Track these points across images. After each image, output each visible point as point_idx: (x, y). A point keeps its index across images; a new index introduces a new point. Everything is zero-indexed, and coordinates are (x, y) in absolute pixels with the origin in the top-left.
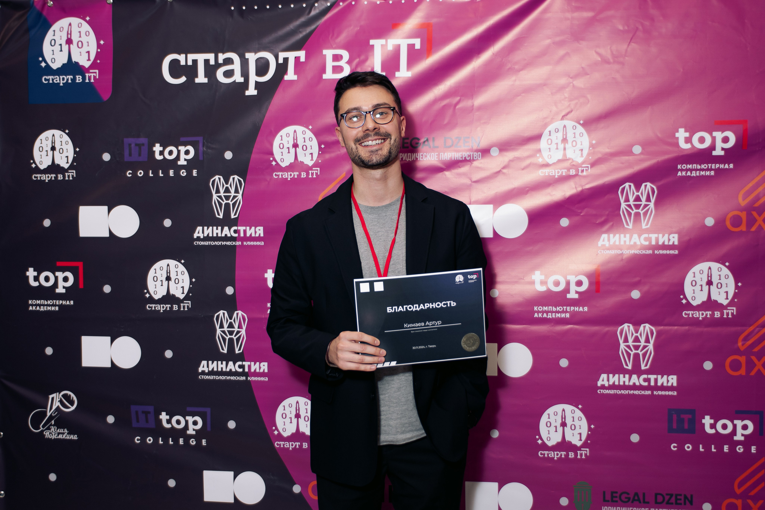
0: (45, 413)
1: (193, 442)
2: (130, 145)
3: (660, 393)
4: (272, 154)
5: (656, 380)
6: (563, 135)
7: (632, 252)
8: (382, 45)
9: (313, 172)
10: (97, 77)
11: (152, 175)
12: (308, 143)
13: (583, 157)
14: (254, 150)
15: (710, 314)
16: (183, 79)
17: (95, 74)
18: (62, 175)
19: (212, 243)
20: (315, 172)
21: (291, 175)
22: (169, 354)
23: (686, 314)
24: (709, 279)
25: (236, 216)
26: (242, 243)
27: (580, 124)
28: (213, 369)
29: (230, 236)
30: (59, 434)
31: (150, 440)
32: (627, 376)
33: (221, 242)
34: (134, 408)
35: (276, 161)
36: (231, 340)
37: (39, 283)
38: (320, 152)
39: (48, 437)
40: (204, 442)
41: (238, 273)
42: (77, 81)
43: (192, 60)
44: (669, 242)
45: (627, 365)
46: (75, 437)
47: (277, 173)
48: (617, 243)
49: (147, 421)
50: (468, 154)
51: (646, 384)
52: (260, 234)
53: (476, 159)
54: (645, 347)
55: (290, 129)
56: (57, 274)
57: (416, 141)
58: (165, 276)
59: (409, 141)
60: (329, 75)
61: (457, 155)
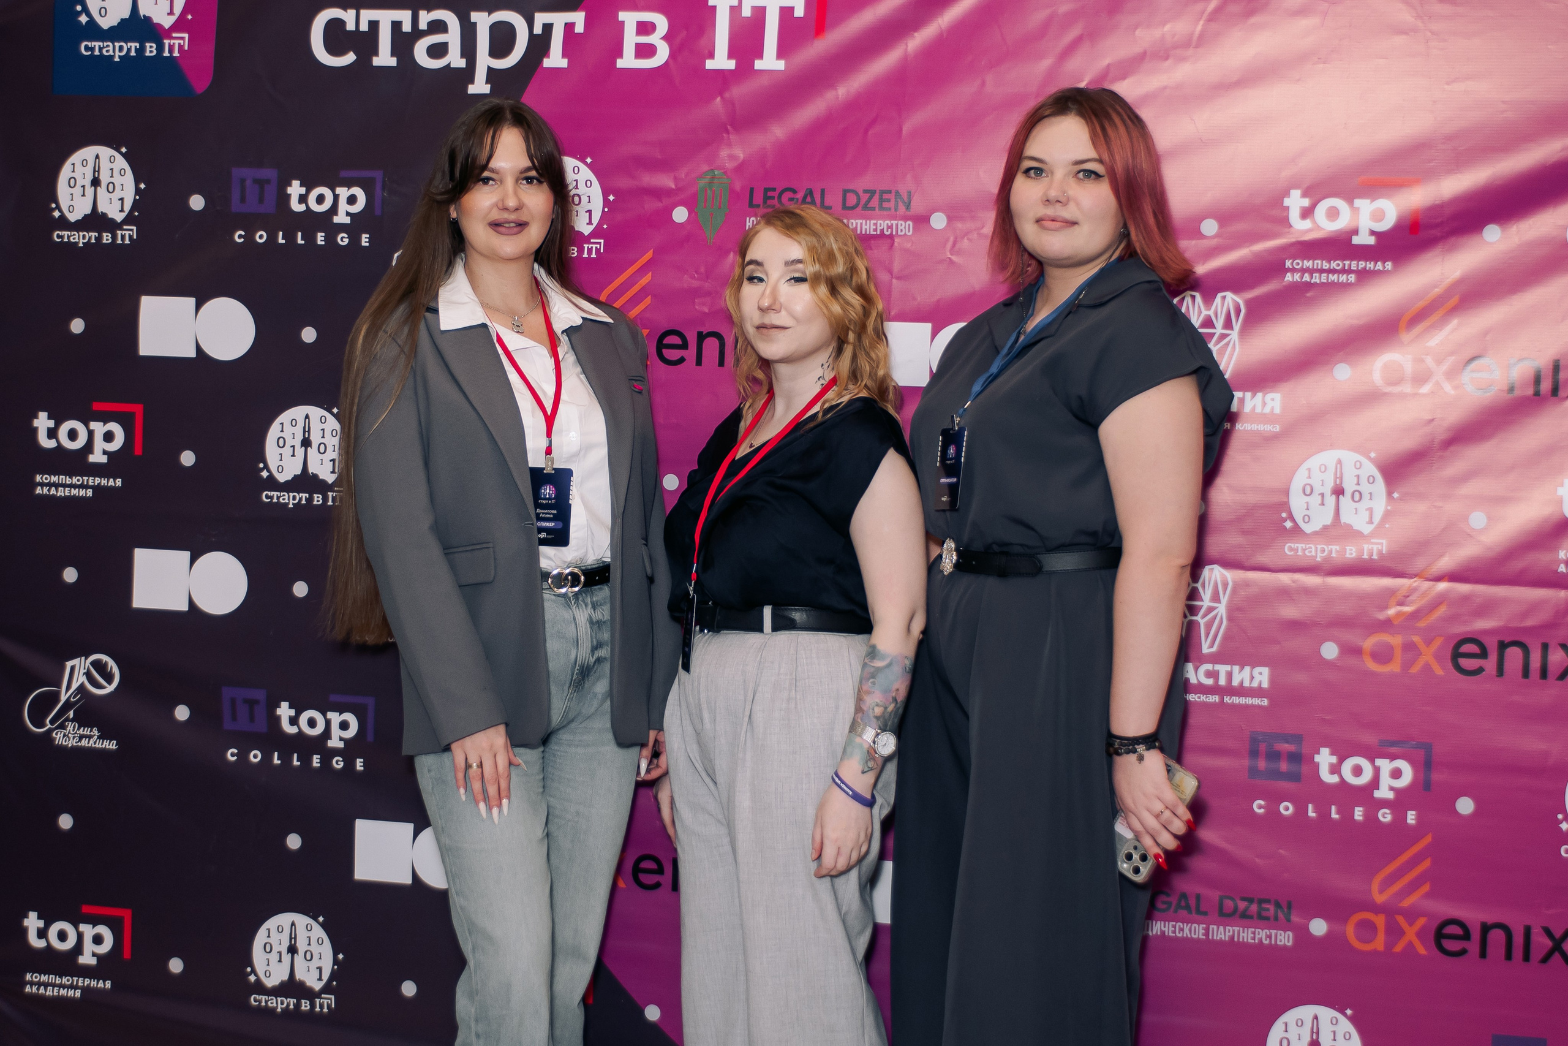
0: (56, 697)
1: (338, 763)
2: (243, 181)
3: (1235, 700)
5: (1229, 675)
9: (592, 247)
10: (186, 48)
11: (284, 242)
12: (583, 191)
15: (1337, 551)
16: (350, 58)
17: (182, 42)
18: (110, 235)
20: (594, 246)
22: (300, 589)
24: (1338, 482)
30: (81, 737)
31: (255, 757)
34: (227, 693)
37: (58, 441)
38: (606, 209)
39: (60, 743)
40: (359, 765)
42: (148, 54)
44: (1264, 408)
46: (112, 745)
49: (252, 719)
50: (888, 224)
51: (1209, 682)
53: (903, 233)
54: (1210, 610)
56: (93, 425)
57: (789, 195)
58: (299, 437)
59: (775, 194)
60: (628, 61)
61: (866, 225)
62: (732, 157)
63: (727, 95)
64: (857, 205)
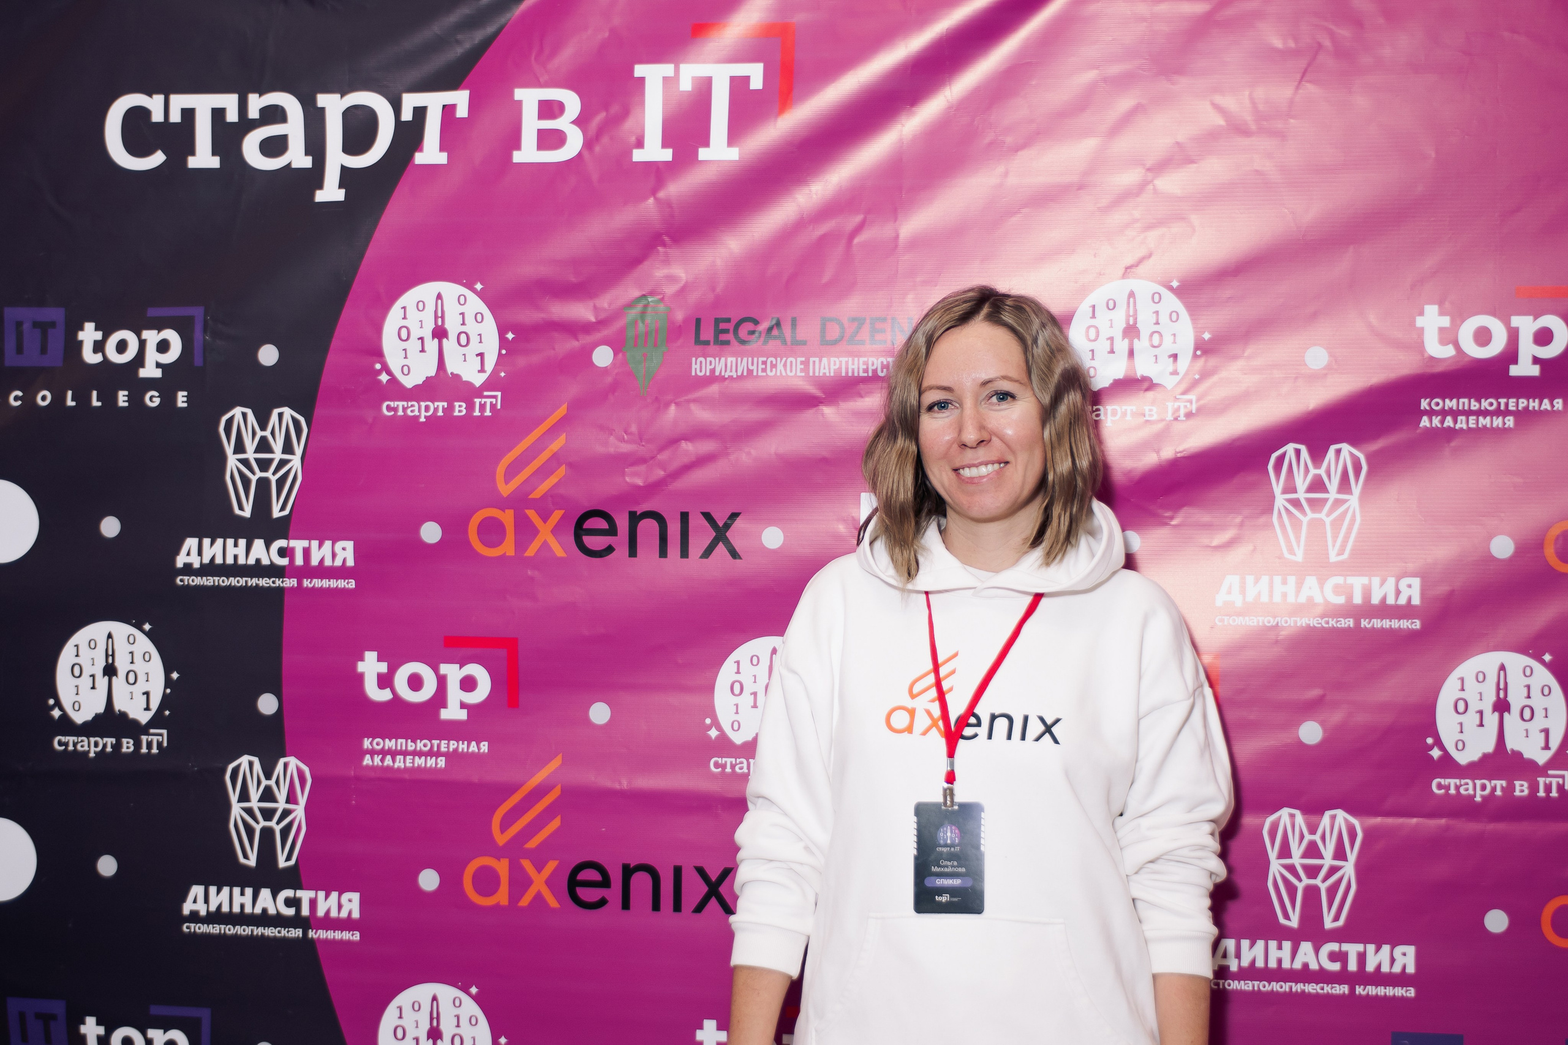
2: (19, 324)
3: (1372, 990)
4: (379, 354)
5: (1362, 958)
6: (1128, 316)
7: (1303, 621)
8: (665, 79)
9: (485, 402)
11: (74, 404)
12: (472, 328)
13: (1177, 374)
14: (335, 343)
15: (1503, 788)
16: (157, 159)
19: (223, 582)
20: (488, 401)
21: (427, 408)
22: (107, 866)
23: (1440, 786)
24: (1502, 695)
25: (286, 512)
26: (300, 583)
27: (1171, 289)
28: (220, 907)
29: (269, 563)
32: (1287, 945)
33: (247, 579)
34: (14, 1005)
35: (389, 373)
36: (267, 833)
38: (504, 352)
41: (290, 659)
43: (182, 109)
44: (1397, 598)
45: (1287, 916)
47: (392, 404)
48: (1265, 599)
49: (48, 1039)
50: (882, 362)
51: (1336, 967)
52: (344, 560)
54: (1333, 870)
55: (426, 291)
57: (750, 326)
58: (101, 663)
59: (730, 326)
60: (528, 153)
61: (853, 364)
62: (671, 279)
63: (661, 194)
64: (842, 338)
